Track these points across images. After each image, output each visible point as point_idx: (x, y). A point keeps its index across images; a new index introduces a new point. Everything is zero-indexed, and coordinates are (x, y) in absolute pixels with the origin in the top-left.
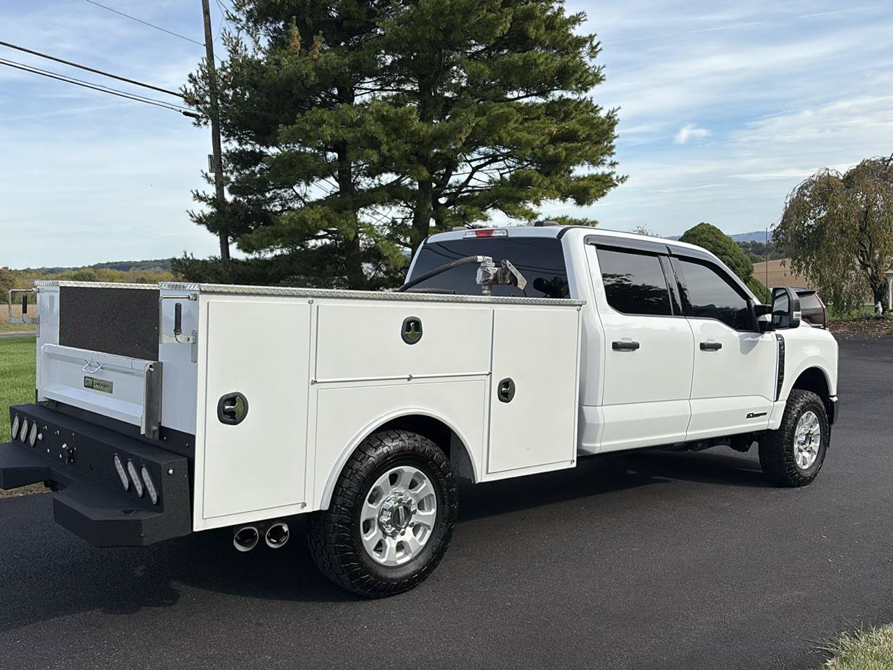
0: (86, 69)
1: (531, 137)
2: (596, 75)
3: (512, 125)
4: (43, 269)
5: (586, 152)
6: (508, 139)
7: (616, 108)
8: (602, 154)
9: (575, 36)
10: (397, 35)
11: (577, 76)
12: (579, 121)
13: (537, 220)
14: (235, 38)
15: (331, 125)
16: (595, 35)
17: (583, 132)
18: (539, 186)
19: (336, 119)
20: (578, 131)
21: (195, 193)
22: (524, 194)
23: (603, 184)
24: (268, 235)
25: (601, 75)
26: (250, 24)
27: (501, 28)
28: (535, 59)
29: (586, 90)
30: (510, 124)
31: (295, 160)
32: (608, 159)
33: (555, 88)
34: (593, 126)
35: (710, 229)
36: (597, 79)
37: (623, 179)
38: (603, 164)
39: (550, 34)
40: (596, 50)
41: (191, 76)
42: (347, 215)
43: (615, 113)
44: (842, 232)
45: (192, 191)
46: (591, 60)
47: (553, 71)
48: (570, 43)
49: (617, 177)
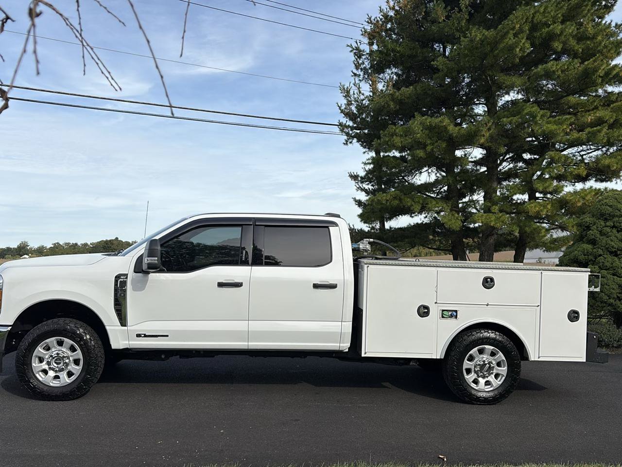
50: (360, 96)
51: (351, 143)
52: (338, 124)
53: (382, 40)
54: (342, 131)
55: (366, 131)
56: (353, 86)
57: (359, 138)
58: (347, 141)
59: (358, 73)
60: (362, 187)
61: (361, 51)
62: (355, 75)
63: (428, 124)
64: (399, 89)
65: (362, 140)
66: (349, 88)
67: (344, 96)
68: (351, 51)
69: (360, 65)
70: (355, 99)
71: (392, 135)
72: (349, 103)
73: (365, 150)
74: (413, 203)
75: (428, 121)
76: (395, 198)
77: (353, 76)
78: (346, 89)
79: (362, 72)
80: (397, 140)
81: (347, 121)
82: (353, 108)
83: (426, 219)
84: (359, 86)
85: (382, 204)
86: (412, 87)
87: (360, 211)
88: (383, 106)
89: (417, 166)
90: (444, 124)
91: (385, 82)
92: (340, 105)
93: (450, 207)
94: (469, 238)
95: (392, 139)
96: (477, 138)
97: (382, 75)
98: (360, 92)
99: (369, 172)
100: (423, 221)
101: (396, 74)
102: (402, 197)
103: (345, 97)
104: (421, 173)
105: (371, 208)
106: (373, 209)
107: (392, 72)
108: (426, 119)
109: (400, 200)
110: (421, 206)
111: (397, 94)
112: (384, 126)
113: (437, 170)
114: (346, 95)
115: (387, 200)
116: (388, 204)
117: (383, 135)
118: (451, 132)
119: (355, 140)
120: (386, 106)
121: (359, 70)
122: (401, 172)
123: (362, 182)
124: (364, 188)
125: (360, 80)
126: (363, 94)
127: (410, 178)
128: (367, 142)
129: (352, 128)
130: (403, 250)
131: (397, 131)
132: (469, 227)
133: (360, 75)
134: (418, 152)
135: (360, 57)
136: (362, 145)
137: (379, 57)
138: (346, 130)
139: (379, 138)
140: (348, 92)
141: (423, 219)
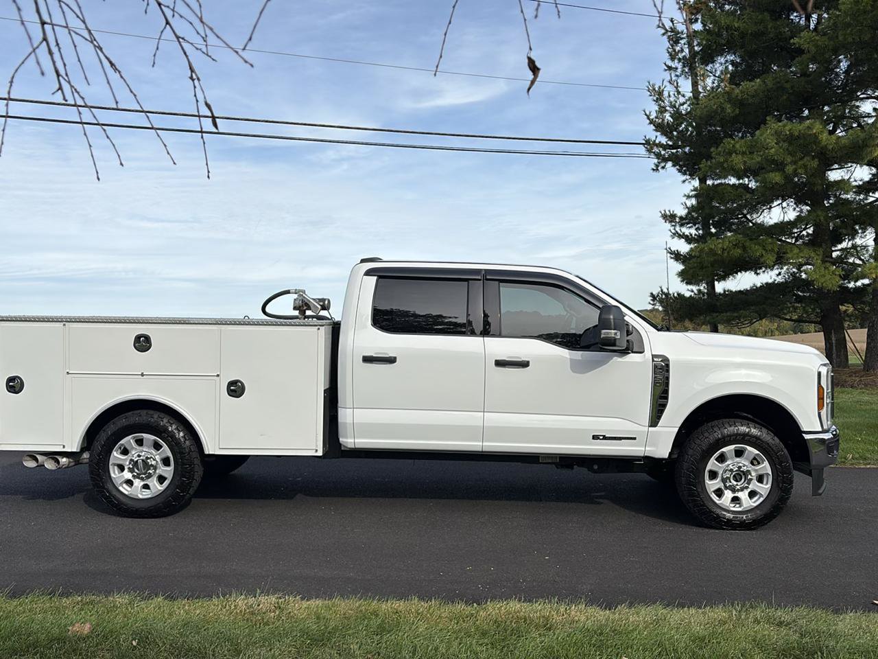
0: (254, 136)
50: (678, 99)
51: (663, 168)
52: (644, 142)
53: (711, 13)
54: (649, 151)
55: (687, 149)
56: (668, 84)
57: (675, 160)
58: (657, 166)
59: (673, 66)
60: (679, 232)
61: (679, 33)
62: (670, 68)
63: (788, 133)
64: (738, 85)
65: (681, 163)
66: (662, 88)
67: (654, 101)
68: (664, 34)
69: (677, 54)
70: (671, 103)
71: (730, 154)
72: (662, 110)
73: (684, 178)
74: (764, 252)
75: (787, 128)
76: (735, 245)
77: (666, 70)
78: (657, 89)
79: (681, 64)
80: (737, 160)
81: (656, 137)
82: (668, 117)
83: (780, 277)
84: (677, 84)
85: (716, 254)
86: (758, 80)
87: (680, 267)
88: (716, 112)
89: (765, 199)
90: (814, 131)
91: (714, 76)
92: (648, 113)
93: (821, 257)
94: (848, 303)
95: (730, 159)
96: (869, 150)
97: (711, 65)
98: (679, 93)
99: (691, 209)
100: (775, 280)
101: (733, 63)
102: (747, 244)
103: (656, 101)
104: (771, 208)
105: (698, 261)
106: (700, 263)
107: (727, 61)
108: (784, 126)
109: (744, 248)
110: (776, 256)
111: (737, 91)
112: (716, 140)
113: (795, 203)
114: (657, 99)
115: (723, 249)
116: (726, 254)
117: (716, 154)
118: (824, 143)
119: (670, 164)
120: (719, 111)
121: (676, 61)
122: (740, 208)
123: (682, 225)
124: (684, 233)
125: (677, 76)
126: (683, 96)
127: (755, 216)
128: (688, 166)
129: (665, 147)
130: (746, 322)
131: (738, 146)
132: (848, 287)
133: (677, 68)
134: (772, 175)
135: (677, 42)
136: (680, 171)
137: (707, 40)
138: (656, 150)
139: (709, 157)
140: (660, 93)
141: (774, 277)
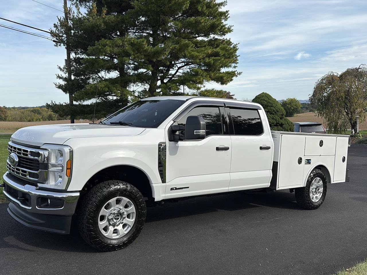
1: (198, 54)
2: (229, 29)
3: (190, 49)
4: (20, 107)
5: (223, 61)
6: (189, 55)
7: (237, 43)
8: (230, 63)
9: (220, 11)
10: (140, 8)
11: (219, 28)
12: (221, 48)
13: (201, 90)
14: (69, 8)
15: (110, 46)
16: (229, 11)
17: (221, 53)
18: (202, 75)
19: (113, 44)
20: (219, 52)
21: (58, 75)
22: (195, 78)
23: (231, 75)
24: (83, 94)
25: (231, 29)
26: (78, 2)
27: (184, 6)
28: (200, 20)
29: (224, 35)
30: (189, 48)
31: (94, 61)
32: (233, 65)
33: (211, 33)
34: (227, 50)
35: (266, 95)
36: (229, 30)
37: (240, 74)
38: (231, 67)
39: (209, 10)
40: (227, 17)
41: (54, 25)
42: (117, 86)
43: (237, 45)
44: (338, 99)
45: (56, 75)
46: (225, 22)
47: (209, 26)
48: (217, 14)
49: (237, 73)
